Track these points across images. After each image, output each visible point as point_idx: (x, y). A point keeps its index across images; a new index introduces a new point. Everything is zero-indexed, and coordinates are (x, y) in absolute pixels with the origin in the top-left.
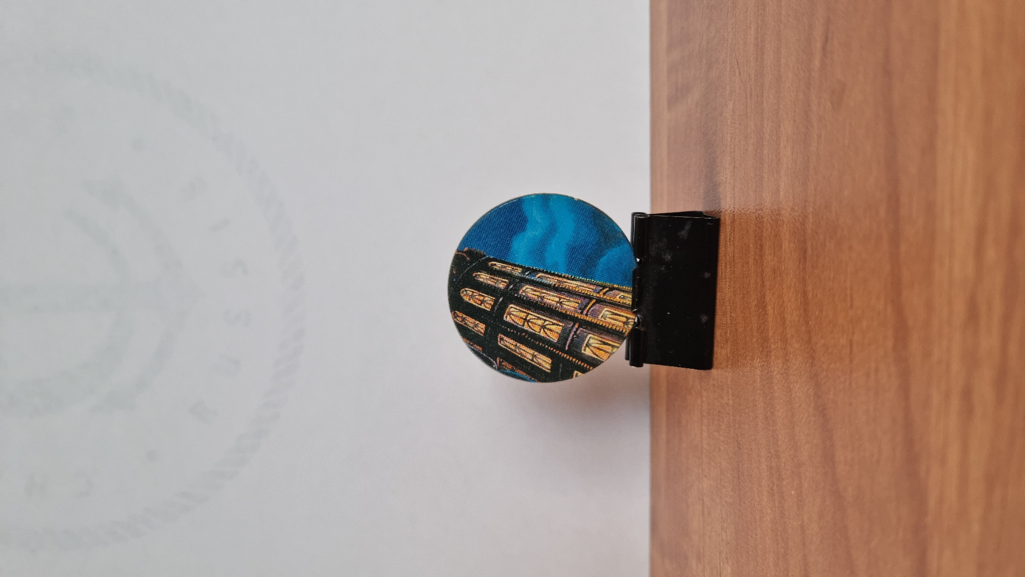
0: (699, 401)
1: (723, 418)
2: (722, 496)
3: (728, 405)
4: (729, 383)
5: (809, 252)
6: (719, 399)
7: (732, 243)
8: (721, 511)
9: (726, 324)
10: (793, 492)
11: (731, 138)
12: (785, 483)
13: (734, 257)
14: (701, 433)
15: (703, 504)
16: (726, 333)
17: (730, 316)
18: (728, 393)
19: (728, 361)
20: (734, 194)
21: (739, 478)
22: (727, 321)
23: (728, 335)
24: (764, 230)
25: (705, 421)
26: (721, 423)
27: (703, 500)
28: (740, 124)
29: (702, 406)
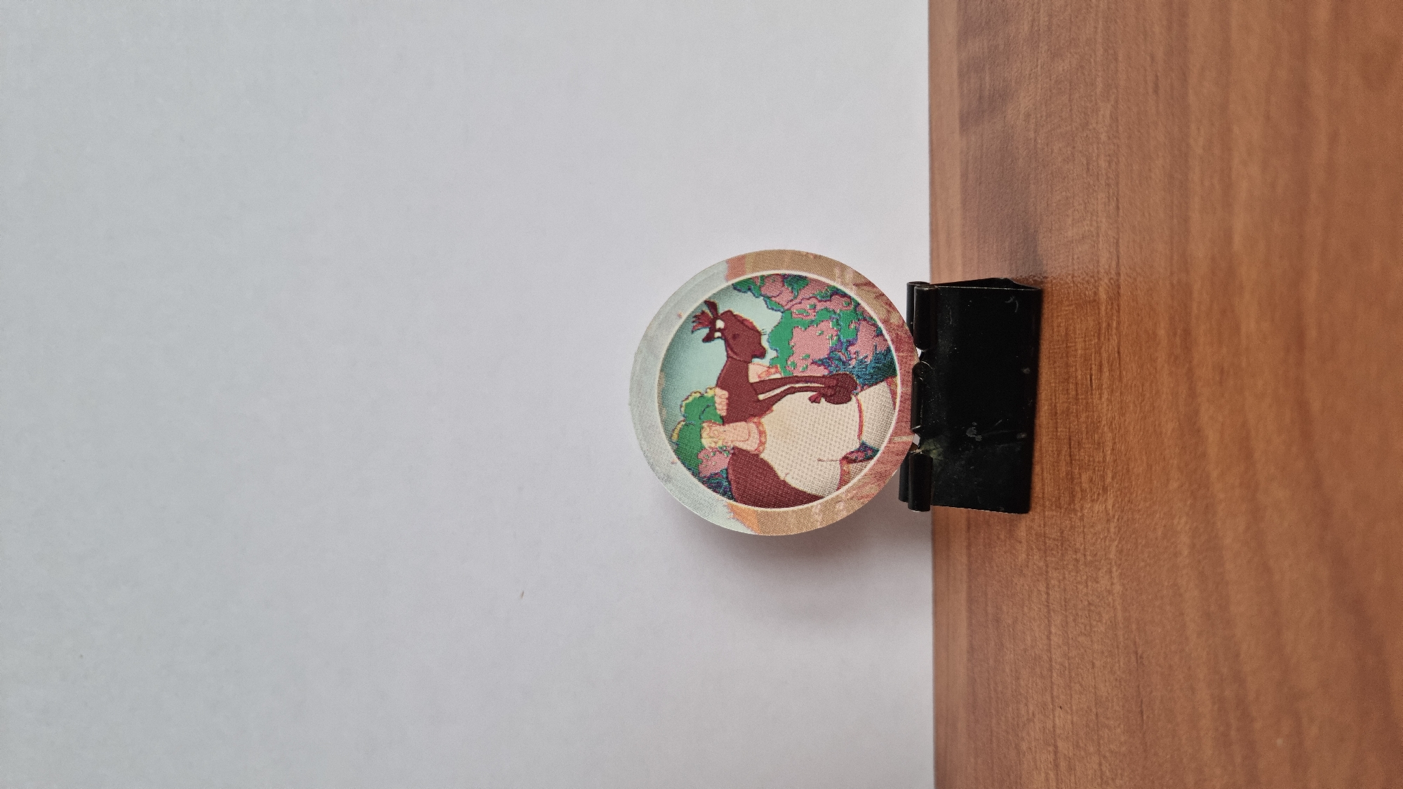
0: (1043, 589)
1: (1099, 614)
2: (1101, 742)
3: (1110, 592)
4: (1112, 556)
5: (1312, 334)
6: (1090, 584)
7: (1114, 331)
8: (1100, 764)
9: (1104, 461)
10: (1279, 742)
11: (1110, 163)
12: (1258, 725)
13: (1119, 353)
14: (1049, 638)
15: (1056, 753)
16: (1103, 478)
17: (1113, 449)
18: (1111, 572)
19: (1108, 521)
20: (1118, 252)
21: (1142, 712)
22: (1104, 457)
23: (1109, 480)
24: (1195, 306)
25: (1057, 619)
26: (1094, 623)
27: (1056, 747)
28: (1129, 137)
29: (1048, 594)
